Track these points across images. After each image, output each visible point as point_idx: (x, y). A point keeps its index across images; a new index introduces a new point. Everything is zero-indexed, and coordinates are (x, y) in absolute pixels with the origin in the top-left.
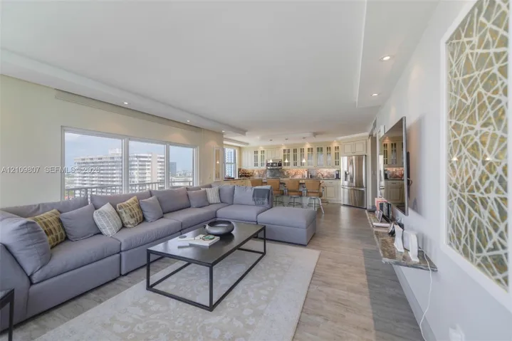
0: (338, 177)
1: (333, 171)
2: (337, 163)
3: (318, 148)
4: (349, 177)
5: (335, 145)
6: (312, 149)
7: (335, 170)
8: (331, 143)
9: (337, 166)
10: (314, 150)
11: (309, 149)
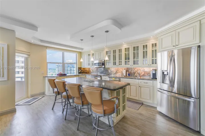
0: (154, 77)
1: (149, 70)
2: (154, 62)
3: (134, 48)
4: (167, 78)
5: (153, 41)
6: (128, 48)
7: (151, 69)
8: (147, 40)
9: (154, 65)
10: (130, 49)
11: (126, 49)
